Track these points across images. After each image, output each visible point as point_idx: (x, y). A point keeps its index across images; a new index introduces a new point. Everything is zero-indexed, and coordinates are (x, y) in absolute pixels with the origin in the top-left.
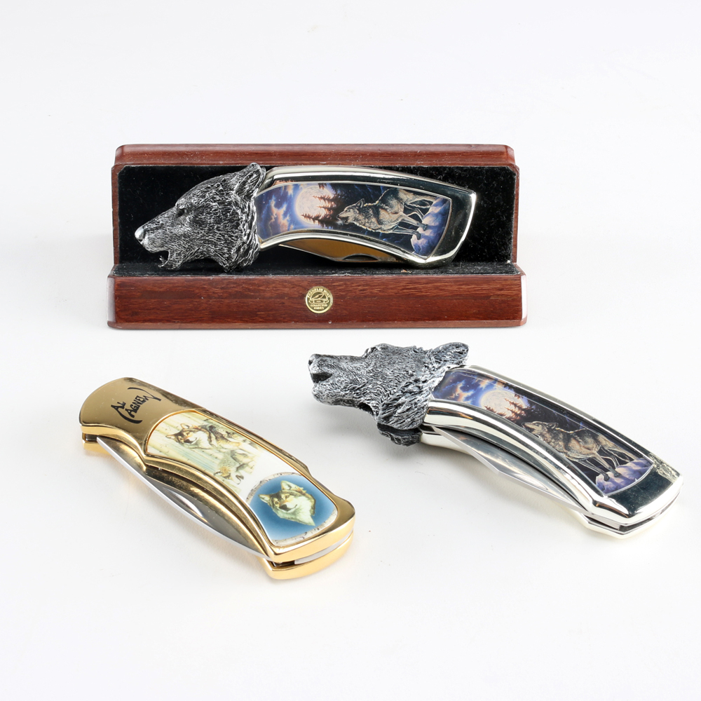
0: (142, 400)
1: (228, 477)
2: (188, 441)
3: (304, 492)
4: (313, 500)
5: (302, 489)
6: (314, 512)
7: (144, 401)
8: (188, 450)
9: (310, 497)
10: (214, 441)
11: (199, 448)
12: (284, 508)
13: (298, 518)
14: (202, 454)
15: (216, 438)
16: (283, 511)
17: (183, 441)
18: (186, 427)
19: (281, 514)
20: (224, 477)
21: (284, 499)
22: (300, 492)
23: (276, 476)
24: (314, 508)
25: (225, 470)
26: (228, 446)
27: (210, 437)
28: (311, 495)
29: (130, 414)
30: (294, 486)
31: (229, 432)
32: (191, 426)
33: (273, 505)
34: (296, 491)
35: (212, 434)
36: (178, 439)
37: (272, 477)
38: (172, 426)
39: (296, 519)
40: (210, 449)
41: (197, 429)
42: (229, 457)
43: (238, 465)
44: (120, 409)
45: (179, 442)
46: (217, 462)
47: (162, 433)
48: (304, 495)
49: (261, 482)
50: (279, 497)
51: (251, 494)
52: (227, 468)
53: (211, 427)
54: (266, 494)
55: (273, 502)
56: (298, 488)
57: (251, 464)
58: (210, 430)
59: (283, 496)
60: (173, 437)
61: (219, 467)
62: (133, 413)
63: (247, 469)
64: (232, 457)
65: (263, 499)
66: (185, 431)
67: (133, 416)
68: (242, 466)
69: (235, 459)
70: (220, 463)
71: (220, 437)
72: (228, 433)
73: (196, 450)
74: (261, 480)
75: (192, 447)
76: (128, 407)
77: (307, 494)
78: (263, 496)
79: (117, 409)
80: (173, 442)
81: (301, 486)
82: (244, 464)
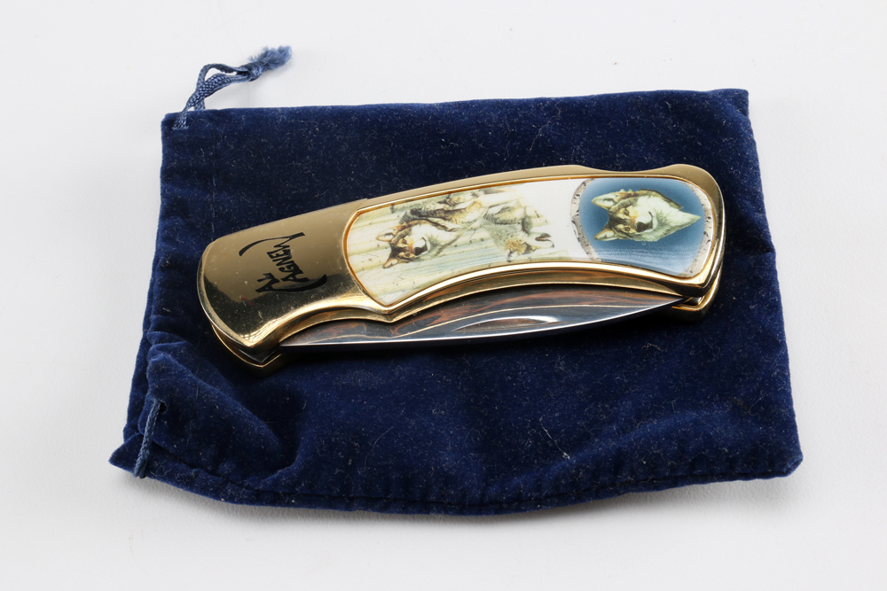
0: (281, 252)
1: (529, 248)
2: (419, 251)
3: (630, 192)
4: (654, 193)
5: (622, 191)
6: (677, 204)
7: (287, 252)
8: (436, 260)
9: (645, 192)
10: (449, 225)
11: (444, 247)
12: (642, 227)
13: (673, 225)
14: (458, 250)
15: (444, 219)
16: (646, 231)
17: (412, 256)
18: (390, 237)
19: (650, 236)
20: (526, 252)
21: (626, 217)
22: (629, 196)
23: (578, 201)
25: (513, 244)
27: (436, 224)
28: (643, 189)
29: (295, 280)
30: (610, 196)
33: (627, 234)
34: (624, 198)
35: (430, 219)
36: (402, 258)
37: (576, 207)
38: (371, 250)
39: (673, 228)
40: (458, 237)
41: (404, 228)
42: (493, 226)
43: (520, 227)
44: (275, 286)
45: (409, 260)
46: (491, 243)
47: (372, 268)
48: (636, 195)
49: (574, 222)
50: (620, 221)
51: (585, 245)
52: (513, 240)
53: (415, 212)
54: (601, 229)
55: (620, 231)
56: (617, 193)
58: (421, 216)
59: (621, 215)
60: (394, 261)
61: (503, 247)
62: (299, 276)
63: (535, 221)
64: (496, 223)
65: (605, 237)
67: (305, 280)
68: (525, 225)
69: (504, 223)
70: (496, 241)
71: (447, 214)
72: (445, 202)
73: (445, 251)
74: (570, 220)
75: (434, 252)
77: (638, 192)
78: (601, 235)
79: (271, 289)
81: (619, 190)
82: (523, 220)
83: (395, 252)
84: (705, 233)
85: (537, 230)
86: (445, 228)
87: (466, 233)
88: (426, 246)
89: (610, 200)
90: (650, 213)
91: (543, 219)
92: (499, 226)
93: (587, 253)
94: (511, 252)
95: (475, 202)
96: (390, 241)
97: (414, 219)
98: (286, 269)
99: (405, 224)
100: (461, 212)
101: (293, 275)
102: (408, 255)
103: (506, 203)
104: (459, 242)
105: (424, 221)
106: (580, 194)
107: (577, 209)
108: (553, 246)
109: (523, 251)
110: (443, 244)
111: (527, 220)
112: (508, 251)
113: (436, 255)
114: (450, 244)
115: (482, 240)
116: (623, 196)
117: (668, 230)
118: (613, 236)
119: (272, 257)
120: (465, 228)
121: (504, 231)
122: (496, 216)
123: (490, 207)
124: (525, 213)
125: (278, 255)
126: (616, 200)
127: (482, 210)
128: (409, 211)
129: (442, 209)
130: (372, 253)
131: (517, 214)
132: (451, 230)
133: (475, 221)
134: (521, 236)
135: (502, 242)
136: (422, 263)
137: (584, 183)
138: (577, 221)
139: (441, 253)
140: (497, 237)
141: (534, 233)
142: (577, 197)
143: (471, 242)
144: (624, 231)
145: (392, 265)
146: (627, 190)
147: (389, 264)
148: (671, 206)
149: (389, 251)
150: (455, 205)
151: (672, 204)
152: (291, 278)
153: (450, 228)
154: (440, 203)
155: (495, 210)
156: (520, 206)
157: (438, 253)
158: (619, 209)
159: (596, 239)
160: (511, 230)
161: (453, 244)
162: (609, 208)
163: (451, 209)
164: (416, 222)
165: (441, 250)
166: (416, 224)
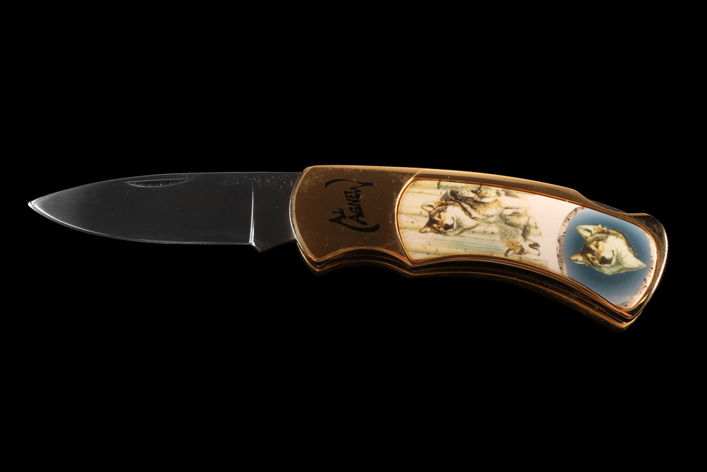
83: (431, 222)
84: (645, 280)
85: (532, 238)
86: (470, 214)
87: (483, 224)
88: (453, 225)
89: (589, 231)
90: (613, 251)
91: (539, 231)
92: (507, 226)
93: (561, 268)
94: (509, 250)
95: (496, 200)
96: (430, 212)
97: (451, 200)
98: (354, 210)
99: (444, 202)
100: (485, 206)
101: (357, 216)
102: (439, 228)
103: (517, 208)
104: (477, 229)
105: (457, 204)
106: (570, 219)
107: (564, 231)
108: (539, 255)
109: (518, 251)
110: (465, 227)
111: (528, 228)
112: (507, 248)
113: (458, 234)
114: (469, 229)
115: (493, 233)
116: (599, 231)
117: (621, 269)
118: (582, 261)
119: (347, 196)
120: (483, 220)
121: (509, 231)
122: (507, 217)
123: (506, 208)
124: (528, 221)
125: (351, 196)
126: (593, 232)
127: (499, 208)
128: (449, 191)
129: (472, 198)
130: (415, 217)
131: (522, 221)
132: (473, 218)
133: (492, 216)
134: (520, 239)
135: (505, 239)
136: (447, 238)
137: (576, 210)
138: (562, 241)
139: (462, 234)
140: (504, 235)
141: (529, 240)
142: (568, 221)
143: (484, 232)
144: (591, 259)
145: (426, 232)
146: (603, 226)
147: (424, 230)
148: (629, 250)
149: (427, 220)
150: (482, 197)
151: (631, 249)
152: (355, 218)
153: (473, 216)
154: (473, 191)
155: (509, 212)
156: (526, 215)
157: (460, 233)
158: (593, 241)
159: (570, 259)
160: (514, 233)
161: (472, 230)
162: (587, 238)
163: (479, 200)
164: (452, 202)
165: (462, 231)
166: (451, 204)
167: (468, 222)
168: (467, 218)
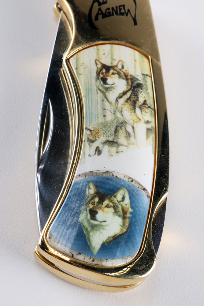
0: (123, 11)
1: (91, 141)
2: (104, 80)
3: (128, 215)
4: (125, 230)
5: (130, 210)
6: (110, 242)
7: (122, 14)
8: (95, 88)
11: (104, 94)
12: (93, 214)
13: (91, 234)
14: (100, 101)
15: (129, 99)
16: (89, 215)
17: (101, 76)
18: (120, 67)
19: (84, 216)
20: (88, 139)
22: (124, 212)
23: (126, 179)
24: (116, 238)
25: (97, 133)
26: (127, 114)
27: (125, 93)
28: (130, 224)
29: (98, 14)
30: (127, 201)
31: (148, 102)
32: (125, 68)
33: (89, 202)
34: (123, 209)
35: (130, 92)
36: (101, 70)
37: (120, 176)
38: (112, 55)
39: (88, 233)
40: (110, 103)
41: (126, 76)
42: (115, 125)
43: (111, 139)
45: (98, 74)
46: (101, 120)
47: (98, 54)
48: (124, 218)
49: (107, 172)
50: (101, 201)
51: (85, 174)
52: (101, 133)
53: (139, 86)
54: (97, 186)
55: (93, 198)
56: (129, 206)
57: (121, 148)
58: (134, 87)
59: (106, 202)
60: (99, 66)
61: (96, 127)
62: (100, 16)
63: (114, 149)
64: (117, 127)
65: (90, 188)
66: (115, 70)
67: (97, 18)
69: (116, 131)
70: (102, 123)
72: (145, 102)
73: (100, 94)
74: (110, 170)
75: (101, 88)
76: (104, 8)
77: (127, 220)
78: (91, 186)
80: (94, 69)
81: (131, 208)
82: (116, 143)
84: (80, 254)
85: (106, 149)
86: (120, 97)
87: (113, 108)
88: (107, 84)
89: (123, 199)
90: (105, 221)
91: (114, 154)
92: (114, 127)
93: (80, 175)
94: (91, 131)
95: (140, 120)
96: (117, 66)
97: (132, 83)
98: (107, 11)
99: (129, 77)
100: (132, 110)
101: (102, 13)
102: (102, 74)
103: (135, 136)
104: (106, 103)
105: (129, 88)
106: (133, 183)
107: (119, 176)
108: (90, 156)
109: (90, 138)
110: (107, 94)
111: (115, 145)
112: (92, 129)
113: (98, 88)
114: (106, 97)
115: (105, 116)
116: (125, 209)
117: (87, 229)
118: (89, 193)
119: (120, 6)
120: (117, 108)
121: (109, 129)
122: (123, 128)
123: (133, 127)
124: (122, 145)
125: (120, 9)
126: (123, 203)
127: (132, 122)
128: (141, 82)
129: (138, 100)
130: (110, 56)
132: (117, 100)
133: (122, 115)
134: (103, 139)
135: (100, 127)
136: (94, 81)
137: (144, 189)
138: (107, 174)
139: (99, 92)
140: (105, 125)
141: (103, 146)
142: (130, 180)
143: (105, 109)
144: (92, 201)
145: (97, 64)
146: (131, 213)
147: (98, 62)
148: (109, 238)
149: (108, 64)
150: (140, 108)
151: (111, 239)
152: (100, 12)
153: (119, 100)
154: (145, 101)
155: (130, 129)
156: (129, 144)
157: (100, 90)
158: (113, 203)
159: (90, 182)
160: (109, 134)
161: (105, 99)
162: (115, 197)
163: (137, 105)
164: (130, 83)
165: (102, 92)
166: (128, 83)
167: (112, 96)
168: (117, 95)
